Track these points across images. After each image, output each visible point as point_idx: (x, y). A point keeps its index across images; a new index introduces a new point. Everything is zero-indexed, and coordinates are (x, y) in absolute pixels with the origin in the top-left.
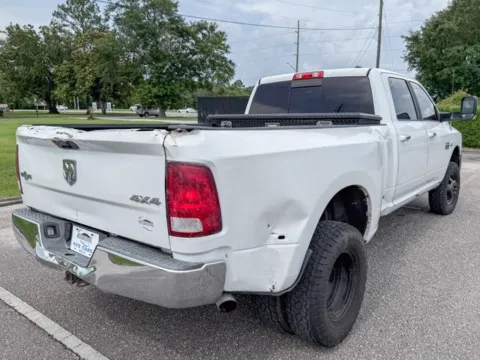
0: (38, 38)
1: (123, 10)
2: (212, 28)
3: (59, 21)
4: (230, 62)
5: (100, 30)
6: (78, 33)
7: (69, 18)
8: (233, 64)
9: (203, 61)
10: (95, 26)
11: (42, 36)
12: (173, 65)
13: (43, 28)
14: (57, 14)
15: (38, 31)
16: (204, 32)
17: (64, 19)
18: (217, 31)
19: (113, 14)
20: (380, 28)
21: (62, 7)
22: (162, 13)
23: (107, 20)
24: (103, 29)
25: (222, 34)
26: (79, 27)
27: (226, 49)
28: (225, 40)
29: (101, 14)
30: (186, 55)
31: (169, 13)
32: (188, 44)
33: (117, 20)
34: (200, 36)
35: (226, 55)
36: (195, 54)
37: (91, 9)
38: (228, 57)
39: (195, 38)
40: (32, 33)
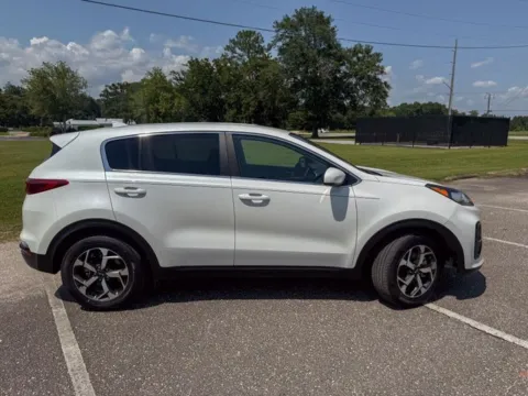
0: (212, 69)
1: (288, 40)
2: (368, 51)
3: (230, 54)
4: (385, 83)
5: (263, 59)
6: (245, 64)
7: (238, 51)
8: (388, 87)
9: (357, 84)
10: (259, 56)
11: (215, 68)
13: (216, 61)
14: (228, 48)
15: (212, 64)
16: (360, 55)
17: (234, 52)
18: (373, 52)
21: (232, 41)
22: (321, 40)
23: (269, 49)
24: (266, 58)
25: (378, 55)
26: (247, 60)
27: (381, 70)
28: (380, 61)
29: (265, 45)
30: (341, 79)
31: (327, 40)
32: (343, 68)
33: (281, 51)
34: (355, 59)
35: (380, 77)
37: (256, 40)
38: (383, 78)
39: (350, 62)
40: (208, 65)
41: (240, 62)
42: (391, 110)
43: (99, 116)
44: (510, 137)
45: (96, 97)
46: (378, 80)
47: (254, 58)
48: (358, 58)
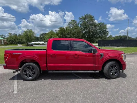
0: (65, 29)
1: (82, 22)
2: (103, 24)
3: (69, 25)
5: (77, 27)
7: (71, 25)
8: (108, 32)
9: (100, 32)
10: (76, 26)
11: (66, 29)
12: (93, 33)
13: (66, 27)
14: (69, 24)
16: (101, 25)
17: (70, 25)
18: (104, 24)
19: (80, 23)
21: (70, 23)
22: (91, 21)
23: (79, 24)
24: (78, 27)
26: (73, 27)
28: (106, 26)
30: (96, 31)
31: (93, 21)
32: (97, 28)
33: (81, 25)
34: (100, 26)
35: (106, 30)
37: (76, 22)
38: (107, 30)
40: (64, 28)
41: (72, 28)
42: (113, 38)
43: (39, 41)
45: (38, 37)
46: (105, 31)
48: (101, 26)
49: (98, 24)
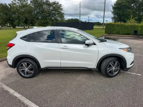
2: (58, 4)
4: (63, 13)
17: (15, 1)
20: (105, 3)
25: (61, 5)
26: (20, 4)
27: (62, 9)
28: (61, 7)
30: (51, 11)
32: (51, 8)
34: (54, 6)
36: (53, 11)
39: (53, 6)
40: (7, 6)
41: (18, 5)
44: (94, 27)
47: (22, 3)
49: (52, 3)
